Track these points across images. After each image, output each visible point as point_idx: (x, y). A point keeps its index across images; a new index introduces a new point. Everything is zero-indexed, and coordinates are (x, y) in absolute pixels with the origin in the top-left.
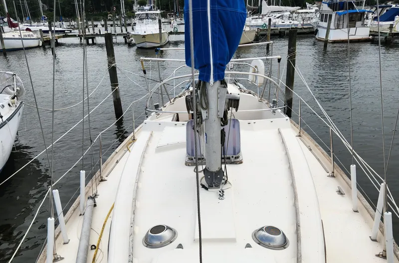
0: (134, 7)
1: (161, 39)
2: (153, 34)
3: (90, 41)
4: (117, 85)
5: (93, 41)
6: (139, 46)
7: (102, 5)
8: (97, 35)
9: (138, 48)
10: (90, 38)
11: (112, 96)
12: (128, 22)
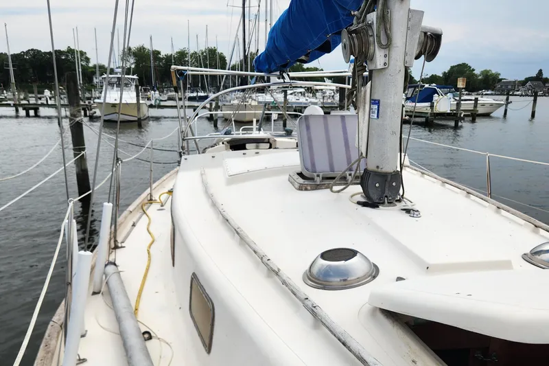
0: (94, 79)
1: (139, 109)
2: (127, 104)
3: (32, 113)
4: (84, 149)
5: (36, 113)
6: (107, 118)
7: (48, 75)
8: (42, 105)
9: (105, 121)
10: (32, 109)
11: (74, 166)
12: (87, 95)
